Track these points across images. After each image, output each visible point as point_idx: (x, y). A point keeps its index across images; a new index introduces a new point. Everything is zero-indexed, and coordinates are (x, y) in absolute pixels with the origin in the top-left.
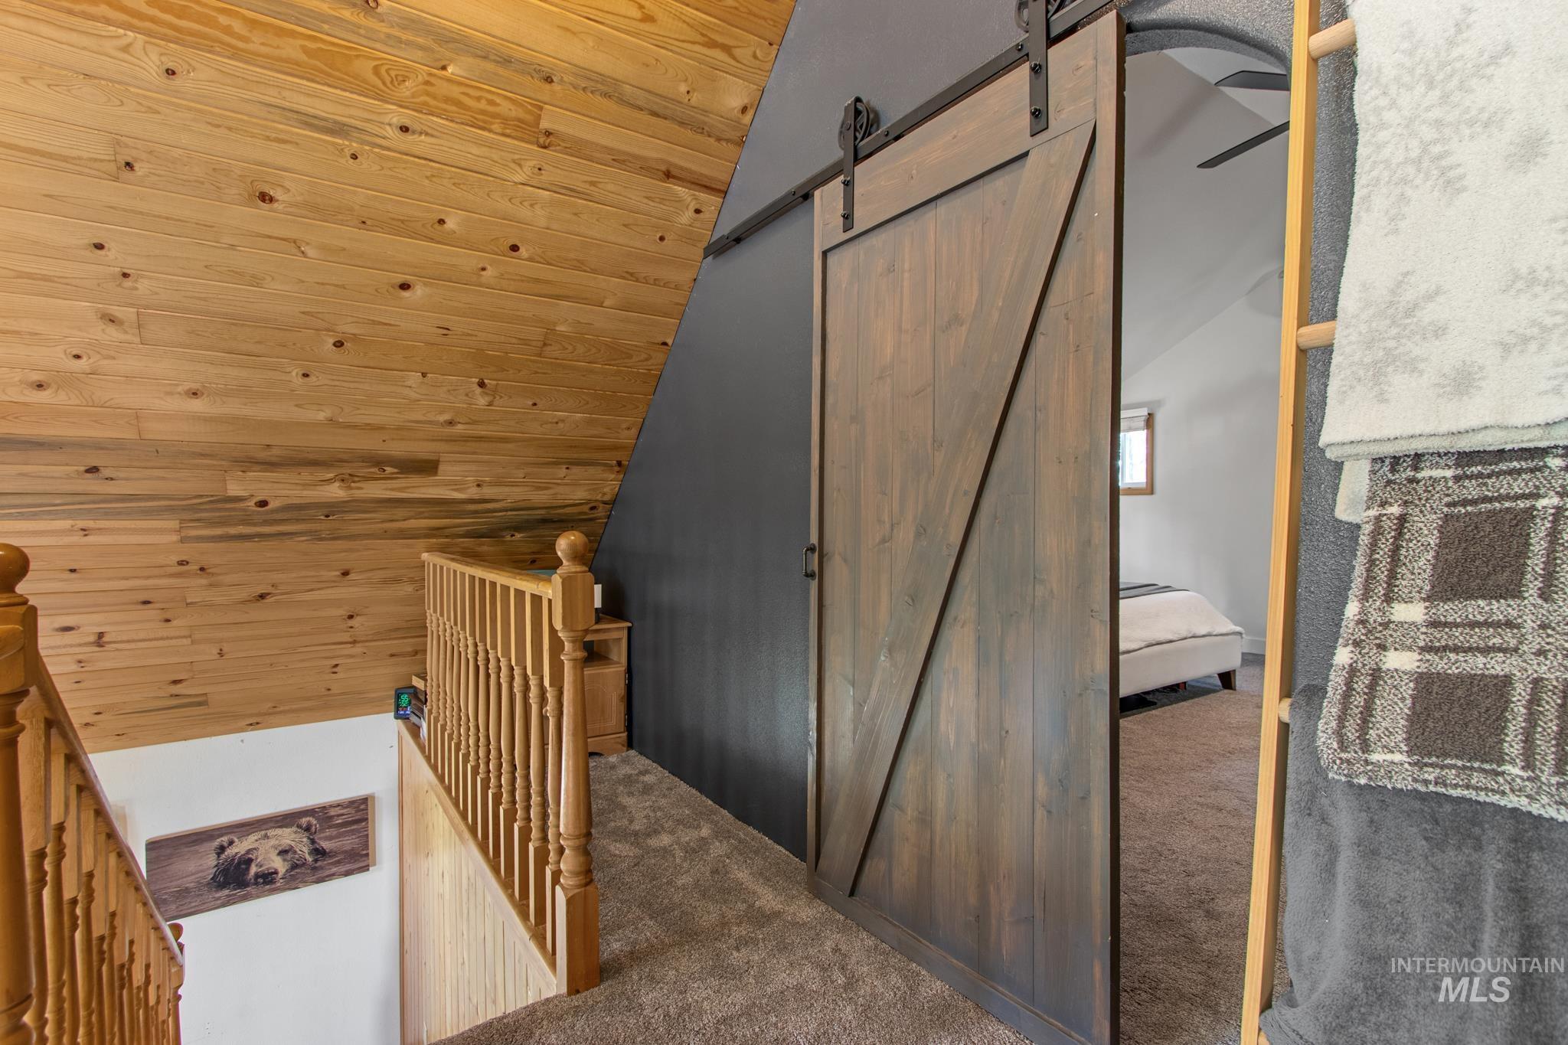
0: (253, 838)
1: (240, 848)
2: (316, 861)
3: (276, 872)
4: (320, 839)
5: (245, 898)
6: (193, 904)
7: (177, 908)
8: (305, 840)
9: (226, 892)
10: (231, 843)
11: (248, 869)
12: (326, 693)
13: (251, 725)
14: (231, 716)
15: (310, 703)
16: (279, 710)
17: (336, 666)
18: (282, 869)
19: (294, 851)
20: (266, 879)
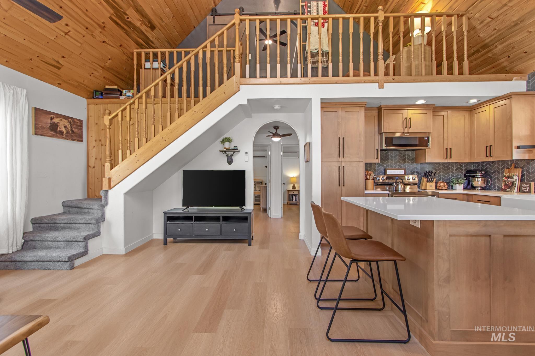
0: (59, 119)
1: (56, 120)
2: (72, 133)
3: (63, 132)
4: (73, 127)
5: (56, 137)
6: (45, 133)
7: (42, 132)
8: (70, 126)
9: (52, 133)
10: (54, 118)
11: (57, 128)
12: (82, 82)
13: (58, 84)
14: (58, 77)
15: (76, 84)
16: (69, 82)
17: (93, 73)
18: (65, 132)
19: (67, 128)
20: (61, 133)
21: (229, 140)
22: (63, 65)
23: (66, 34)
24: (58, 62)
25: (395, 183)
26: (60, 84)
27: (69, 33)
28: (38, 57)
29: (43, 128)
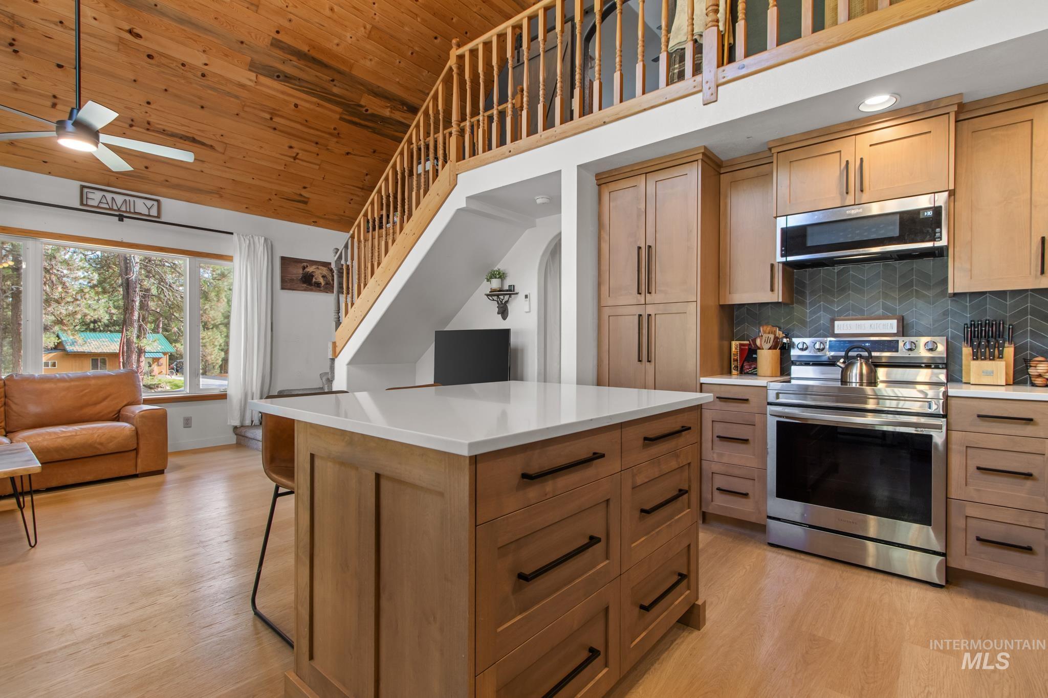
0: (314, 267)
1: (310, 269)
3: (321, 284)
5: (311, 290)
6: (295, 286)
7: (291, 285)
9: (305, 285)
10: (307, 266)
11: (312, 278)
12: (343, 214)
13: (313, 222)
14: (311, 214)
15: (336, 217)
16: (325, 217)
17: (352, 199)
18: (323, 284)
19: (327, 278)
20: (318, 285)
21: (502, 276)
22: (308, 198)
23: (295, 158)
24: (301, 195)
25: (842, 360)
26: (316, 222)
27: (298, 157)
28: (276, 195)
29: (292, 280)
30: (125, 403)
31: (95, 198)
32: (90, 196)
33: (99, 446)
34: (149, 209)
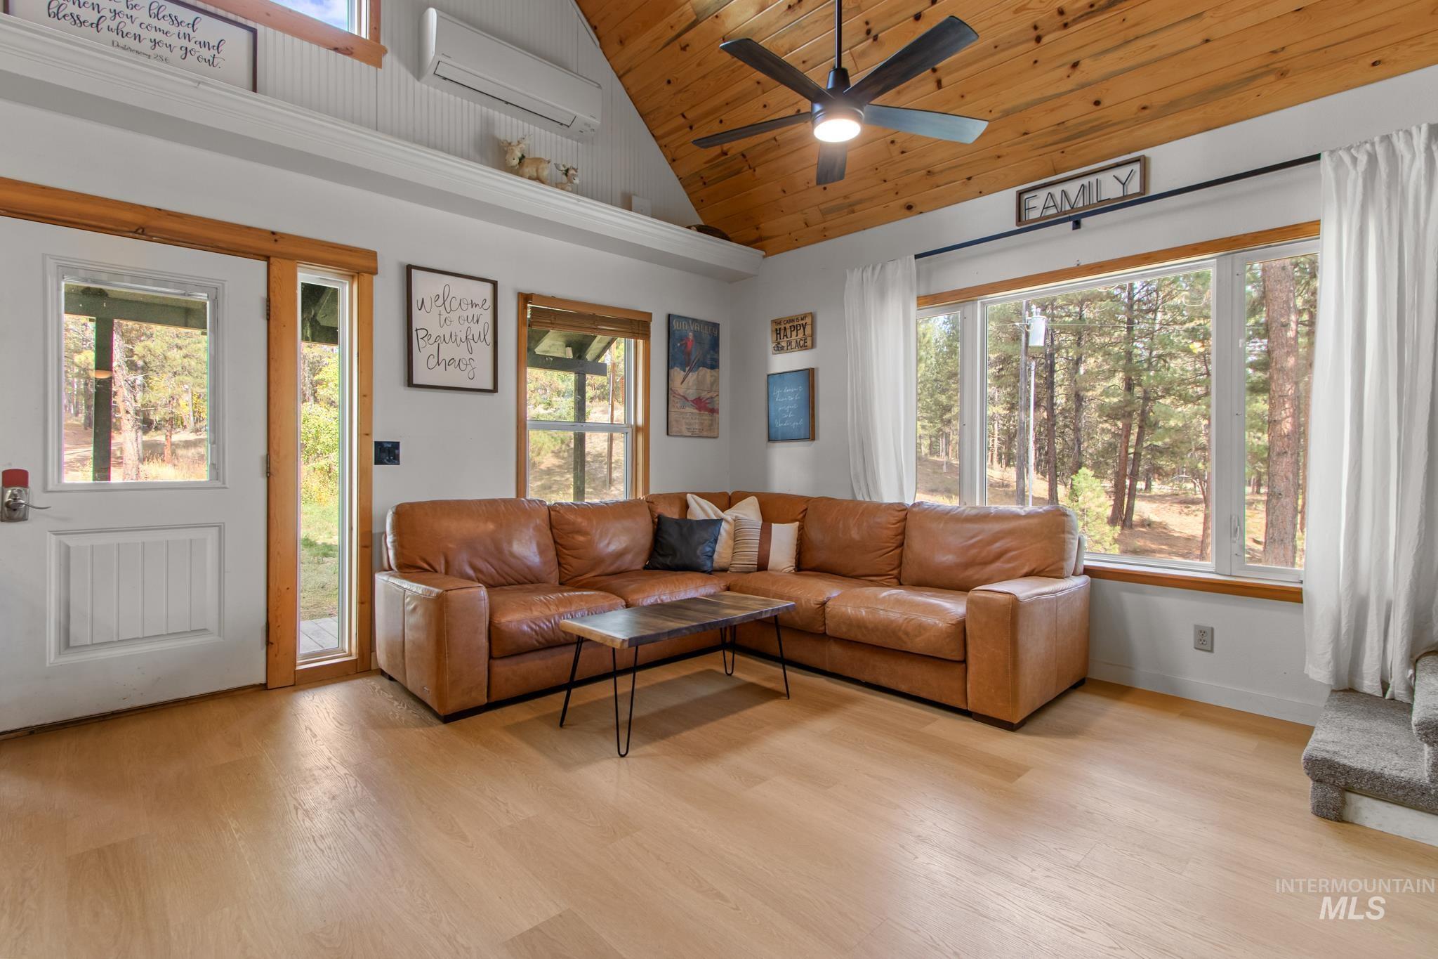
30: (1026, 570)
31: (1037, 204)
32: (1032, 203)
33: (903, 637)
34: (1124, 184)
